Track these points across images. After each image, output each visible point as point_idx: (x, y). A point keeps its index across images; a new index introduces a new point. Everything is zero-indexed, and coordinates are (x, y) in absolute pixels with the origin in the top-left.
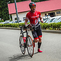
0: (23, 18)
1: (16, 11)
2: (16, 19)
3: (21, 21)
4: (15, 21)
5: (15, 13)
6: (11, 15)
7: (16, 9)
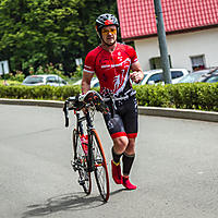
0: (192, 58)
1: (159, 26)
2: (154, 63)
3: (181, 74)
4: (150, 73)
5: (154, 35)
6: (131, 41)
7: (157, 13)
